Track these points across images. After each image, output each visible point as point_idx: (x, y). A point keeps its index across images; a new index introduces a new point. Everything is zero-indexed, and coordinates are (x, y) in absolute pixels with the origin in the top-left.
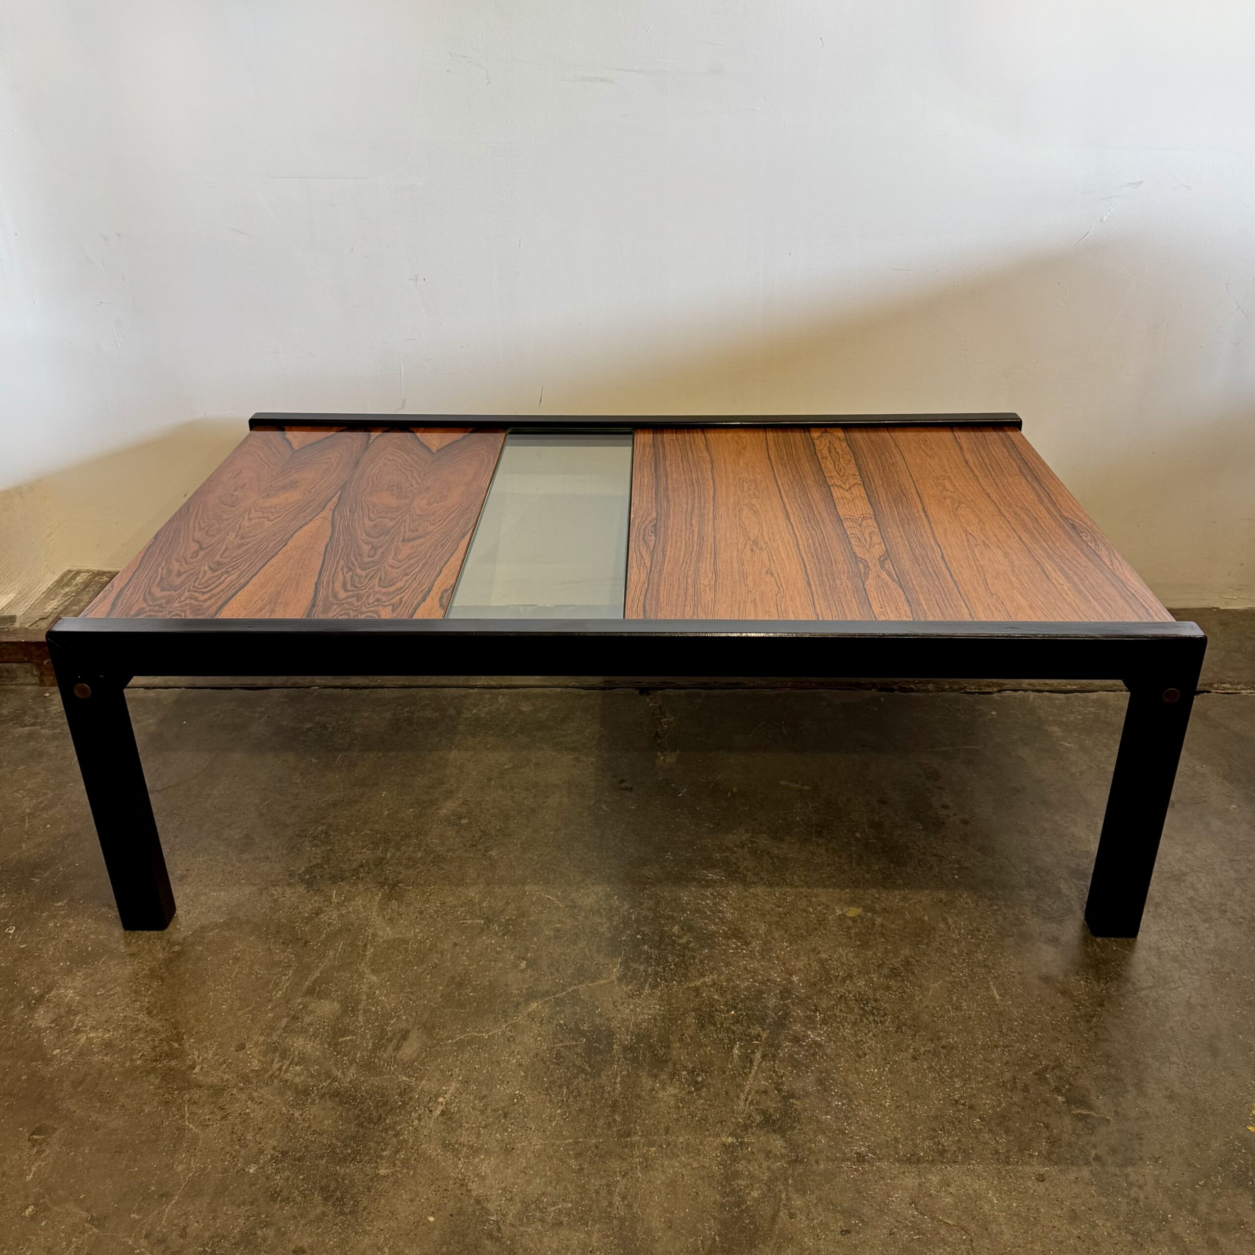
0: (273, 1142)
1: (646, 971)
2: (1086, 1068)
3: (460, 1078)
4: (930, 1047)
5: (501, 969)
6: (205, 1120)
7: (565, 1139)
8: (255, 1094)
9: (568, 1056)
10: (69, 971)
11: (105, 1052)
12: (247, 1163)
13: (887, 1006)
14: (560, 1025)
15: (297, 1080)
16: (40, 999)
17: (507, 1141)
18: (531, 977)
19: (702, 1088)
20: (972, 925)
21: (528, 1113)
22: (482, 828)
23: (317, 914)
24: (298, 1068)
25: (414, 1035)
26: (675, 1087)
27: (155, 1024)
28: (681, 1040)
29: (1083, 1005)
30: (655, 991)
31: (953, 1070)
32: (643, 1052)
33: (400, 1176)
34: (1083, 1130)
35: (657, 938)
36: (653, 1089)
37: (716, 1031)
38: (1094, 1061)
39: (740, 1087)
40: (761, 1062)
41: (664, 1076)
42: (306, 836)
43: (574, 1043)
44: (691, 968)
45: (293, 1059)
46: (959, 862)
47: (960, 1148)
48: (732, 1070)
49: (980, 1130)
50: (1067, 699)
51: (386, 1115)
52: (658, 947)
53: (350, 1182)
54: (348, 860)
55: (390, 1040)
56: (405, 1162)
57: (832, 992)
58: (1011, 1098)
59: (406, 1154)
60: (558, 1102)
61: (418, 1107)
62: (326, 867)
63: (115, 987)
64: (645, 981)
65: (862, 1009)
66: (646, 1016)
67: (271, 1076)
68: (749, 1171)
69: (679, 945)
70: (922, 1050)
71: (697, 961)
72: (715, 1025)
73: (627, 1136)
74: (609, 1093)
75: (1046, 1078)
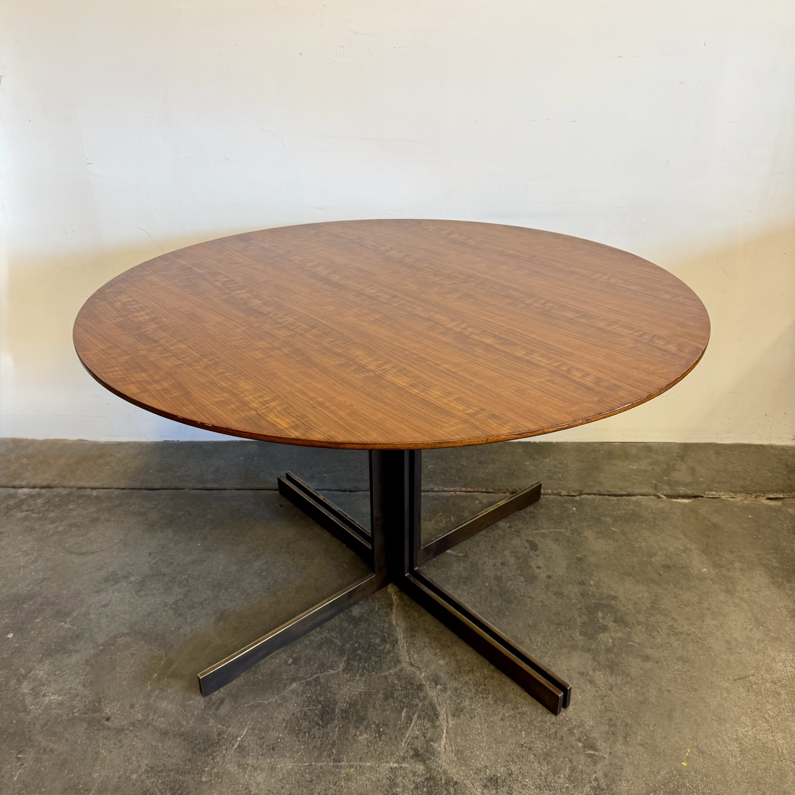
0: (146, 762)
1: (358, 666)
2: (597, 726)
3: (250, 727)
4: (512, 713)
5: (278, 663)
6: (110, 748)
7: (305, 763)
8: (138, 734)
9: (310, 715)
10: (41, 661)
11: (59, 708)
12: (132, 772)
13: (491, 688)
14: (308, 697)
15: (162, 726)
16: (25, 677)
17: (273, 764)
18: (294, 668)
19: (382, 735)
20: (544, 640)
21: (286, 747)
22: (275, 578)
23: (179, 629)
24: (162, 719)
25: (227, 702)
26: (367, 734)
27: (87, 693)
28: (374, 707)
29: (601, 690)
30: (362, 678)
31: (523, 726)
32: (352, 714)
33: (213, 782)
34: (590, 763)
35: (366, 646)
36: (355, 735)
37: (394, 702)
38: (602, 723)
39: (403, 734)
40: (417, 721)
41: (362, 728)
42: (175, 582)
43: (314, 708)
44: (384, 664)
45: (161, 714)
46: (542, 602)
47: (521, 772)
48: (400, 724)
49: (533, 762)
50: (618, 500)
51: (209, 747)
52: (367, 652)
53: (187, 785)
54: (198, 596)
55: (213, 704)
56: (217, 775)
57: (461, 679)
58: (553, 744)
59: (218, 769)
60: (303, 741)
61: (227, 742)
62: (185, 600)
63: (65, 670)
64: (357, 672)
65: (477, 690)
66: (356, 693)
67: (147, 724)
68: (403, 782)
69: (379, 650)
70: (507, 715)
71: (387, 660)
72: (393, 698)
73: (339, 762)
74: (331, 737)
75: (573, 732)
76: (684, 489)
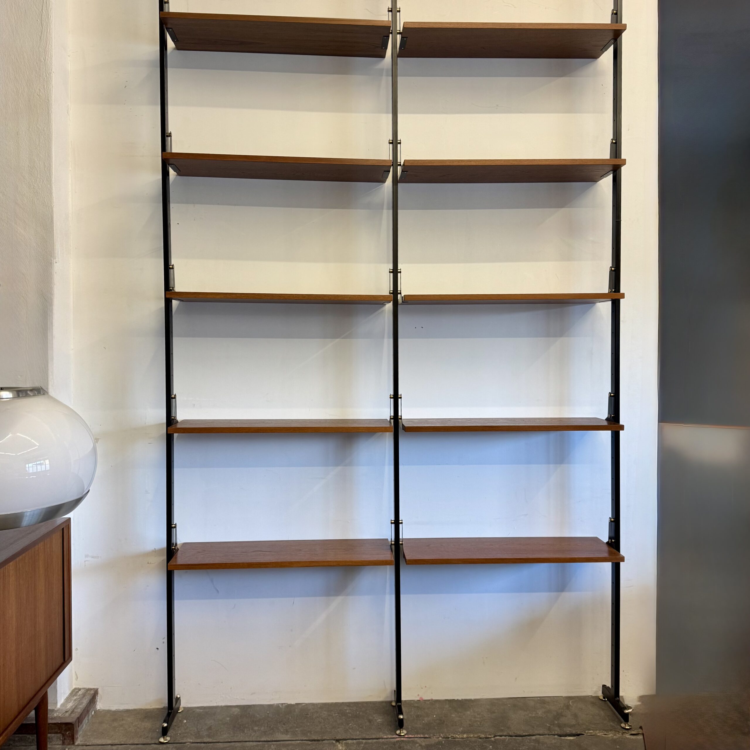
76: (569, 729)
